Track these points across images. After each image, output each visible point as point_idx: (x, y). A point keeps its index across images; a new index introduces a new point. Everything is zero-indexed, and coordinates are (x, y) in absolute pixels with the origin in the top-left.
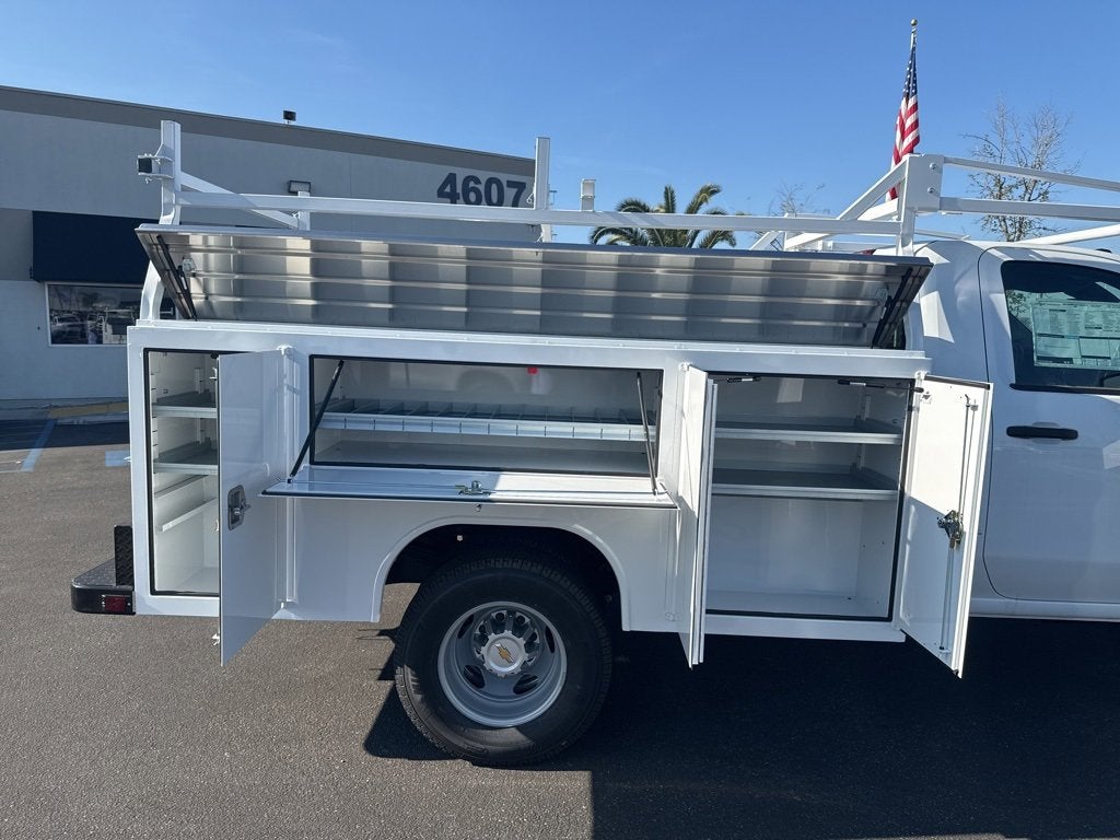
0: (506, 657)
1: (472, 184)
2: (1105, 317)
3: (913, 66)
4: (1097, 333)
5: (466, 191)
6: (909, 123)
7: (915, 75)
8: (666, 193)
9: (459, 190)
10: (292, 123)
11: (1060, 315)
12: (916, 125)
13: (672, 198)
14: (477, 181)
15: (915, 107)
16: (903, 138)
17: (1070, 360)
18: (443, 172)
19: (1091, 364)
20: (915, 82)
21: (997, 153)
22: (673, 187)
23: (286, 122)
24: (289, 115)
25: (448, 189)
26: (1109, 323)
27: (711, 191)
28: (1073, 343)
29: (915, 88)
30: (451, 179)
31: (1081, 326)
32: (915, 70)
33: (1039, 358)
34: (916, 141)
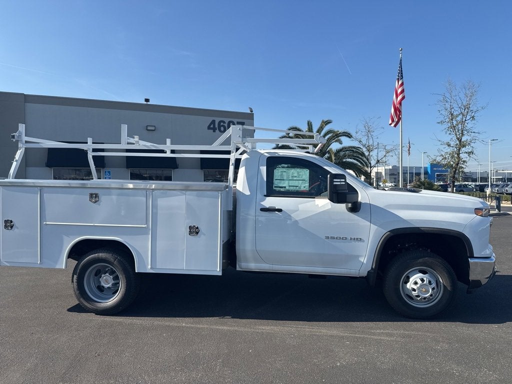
0: (107, 281)
1: (222, 124)
2: (298, 173)
3: (401, 67)
4: (295, 178)
5: (220, 126)
6: (399, 91)
7: (402, 71)
8: (308, 123)
9: (217, 126)
10: (148, 103)
11: (284, 173)
12: (403, 91)
13: (311, 125)
14: (224, 122)
15: (402, 84)
16: (397, 97)
17: (285, 187)
18: (210, 119)
19: (292, 188)
20: (402, 73)
21: (449, 101)
22: (311, 121)
23: (146, 103)
24: (147, 100)
25: (212, 126)
26: (299, 175)
27: (328, 122)
28: (287, 182)
29: (402, 76)
30: (213, 122)
31: (290, 177)
32: (401, 69)
33: (275, 187)
34: (403, 98)
